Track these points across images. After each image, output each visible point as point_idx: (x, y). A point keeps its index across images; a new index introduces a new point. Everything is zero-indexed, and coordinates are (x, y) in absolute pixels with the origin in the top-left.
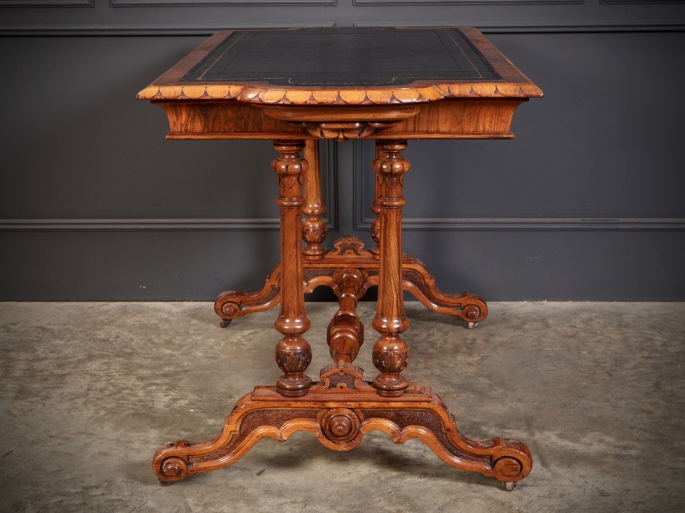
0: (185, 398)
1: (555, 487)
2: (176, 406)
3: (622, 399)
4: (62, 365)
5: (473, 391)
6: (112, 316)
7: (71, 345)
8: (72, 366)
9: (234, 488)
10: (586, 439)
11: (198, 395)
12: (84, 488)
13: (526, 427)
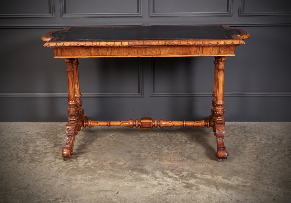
0: (90, 162)
1: (221, 198)
2: (87, 165)
3: (245, 162)
4: (46, 149)
5: (192, 159)
6: (63, 128)
7: (49, 140)
8: (49, 149)
9: (108, 199)
10: (232, 179)
11: (95, 161)
12: (56, 199)
13: (211, 174)
